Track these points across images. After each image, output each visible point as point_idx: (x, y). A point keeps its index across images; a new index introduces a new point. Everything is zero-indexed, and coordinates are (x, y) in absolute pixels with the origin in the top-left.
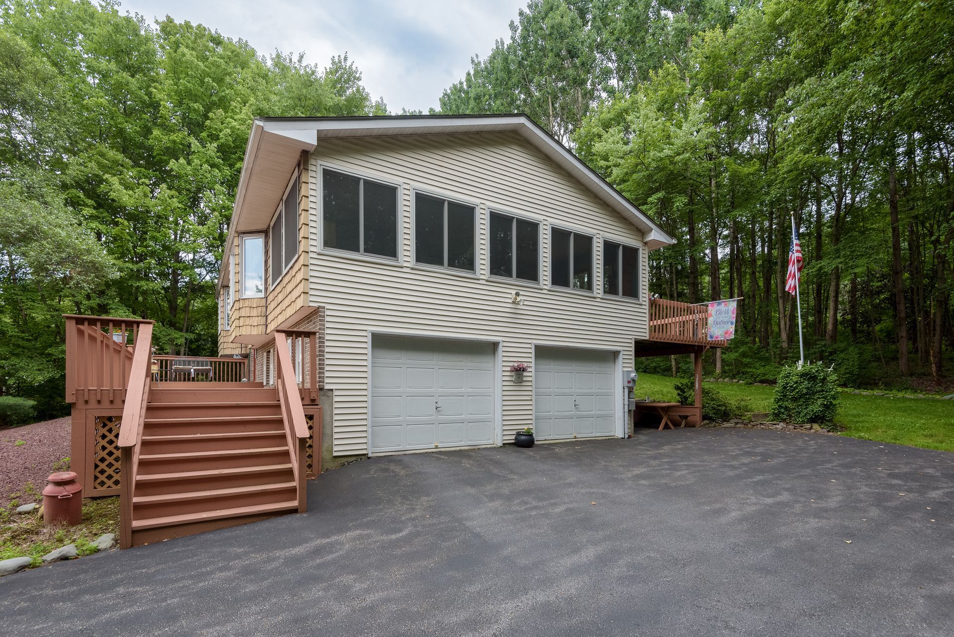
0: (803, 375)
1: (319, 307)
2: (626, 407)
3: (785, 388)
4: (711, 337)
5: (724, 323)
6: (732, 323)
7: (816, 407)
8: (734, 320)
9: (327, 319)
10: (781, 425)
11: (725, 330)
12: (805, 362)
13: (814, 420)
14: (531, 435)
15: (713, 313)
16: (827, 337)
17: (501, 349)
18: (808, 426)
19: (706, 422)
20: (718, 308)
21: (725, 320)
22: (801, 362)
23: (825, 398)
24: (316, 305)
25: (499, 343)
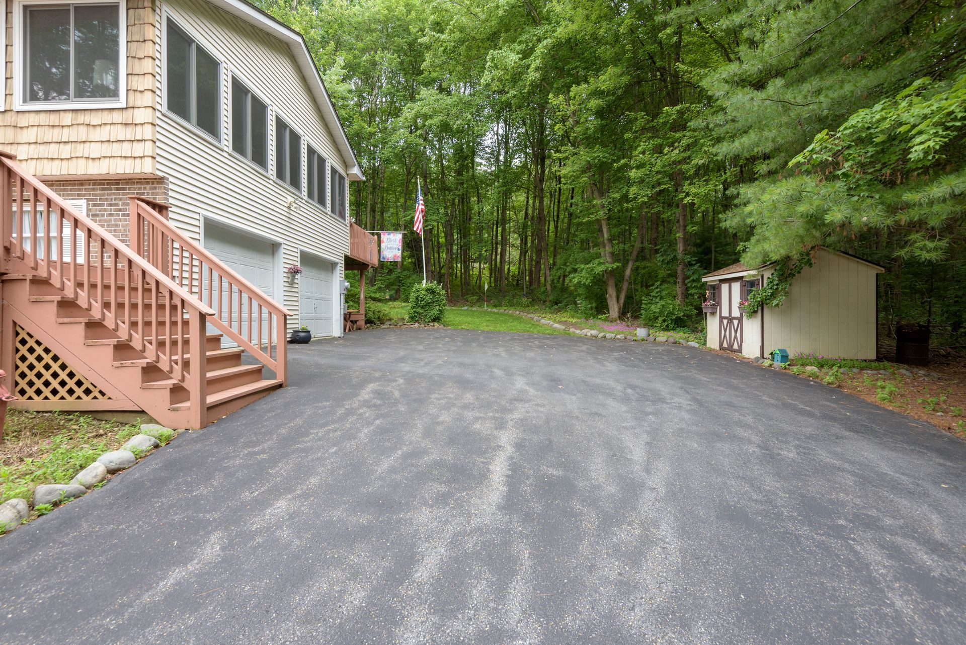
0: (427, 290)
1: (162, 178)
2: (342, 310)
3: (417, 299)
4: (384, 258)
5: (393, 248)
6: (399, 249)
7: (435, 312)
8: (400, 248)
9: (171, 193)
10: (417, 325)
11: (394, 254)
12: (427, 281)
13: (434, 320)
14: (309, 332)
15: (385, 240)
16: (399, 267)
17: (282, 250)
18: (432, 324)
19: (368, 325)
20: (388, 237)
21: (394, 246)
22: (425, 281)
23: (439, 305)
24: (161, 174)
25: (280, 244)
